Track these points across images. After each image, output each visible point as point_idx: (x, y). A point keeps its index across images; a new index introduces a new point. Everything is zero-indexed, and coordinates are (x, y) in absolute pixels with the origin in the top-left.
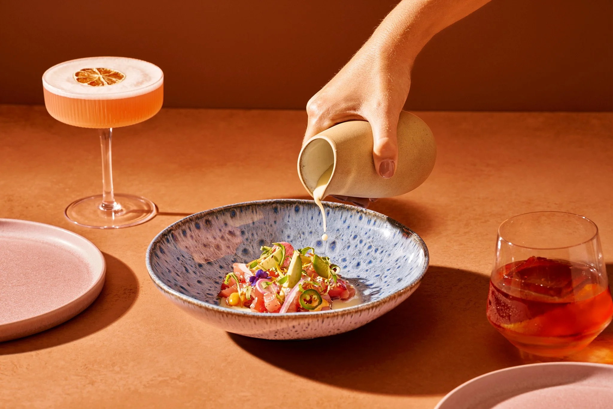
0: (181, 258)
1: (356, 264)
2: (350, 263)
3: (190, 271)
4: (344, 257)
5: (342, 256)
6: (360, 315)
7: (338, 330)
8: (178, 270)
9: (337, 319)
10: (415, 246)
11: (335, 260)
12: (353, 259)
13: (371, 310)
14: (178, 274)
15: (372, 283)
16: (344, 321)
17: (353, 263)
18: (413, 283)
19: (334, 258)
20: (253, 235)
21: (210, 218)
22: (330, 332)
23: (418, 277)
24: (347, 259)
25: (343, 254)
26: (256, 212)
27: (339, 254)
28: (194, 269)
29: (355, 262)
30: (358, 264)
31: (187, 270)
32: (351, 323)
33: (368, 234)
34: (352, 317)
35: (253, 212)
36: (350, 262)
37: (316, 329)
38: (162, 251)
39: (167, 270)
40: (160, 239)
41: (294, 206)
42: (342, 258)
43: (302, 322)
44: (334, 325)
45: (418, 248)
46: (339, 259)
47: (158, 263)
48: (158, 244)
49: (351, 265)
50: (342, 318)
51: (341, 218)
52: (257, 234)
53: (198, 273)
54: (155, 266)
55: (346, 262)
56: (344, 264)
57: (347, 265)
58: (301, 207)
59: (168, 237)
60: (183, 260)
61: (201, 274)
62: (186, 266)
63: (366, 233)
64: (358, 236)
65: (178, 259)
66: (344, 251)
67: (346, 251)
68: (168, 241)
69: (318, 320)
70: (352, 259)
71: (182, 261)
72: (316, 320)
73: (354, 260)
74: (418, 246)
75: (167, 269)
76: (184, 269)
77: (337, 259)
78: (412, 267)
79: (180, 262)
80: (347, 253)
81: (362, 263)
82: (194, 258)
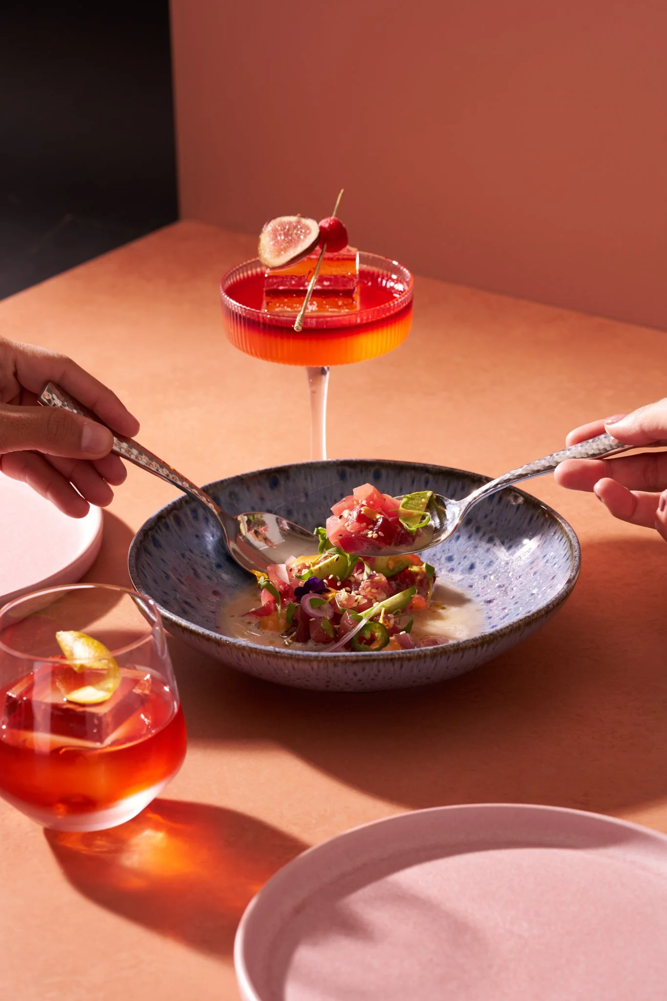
0: (188, 553)
1: (469, 566)
2: (459, 564)
3: (202, 575)
4: (450, 554)
5: (447, 551)
6: (462, 657)
7: (428, 678)
8: (182, 574)
9: (425, 662)
10: (561, 540)
11: (435, 559)
12: (465, 557)
13: (479, 648)
14: (182, 580)
15: (492, 599)
16: (436, 665)
17: (465, 565)
18: (550, 604)
19: (434, 555)
20: (305, 516)
21: (237, 490)
22: (414, 681)
23: (560, 593)
24: (455, 557)
25: (449, 550)
26: (312, 479)
27: (443, 549)
28: (208, 573)
29: (467, 563)
30: (472, 567)
31: (196, 573)
32: (447, 668)
33: (489, 518)
34: (448, 659)
35: (306, 479)
36: (458, 562)
37: (391, 678)
38: (157, 544)
39: (164, 575)
40: (153, 524)
41: (372, 470)
42: (446, 555)
43: (367, 666)
44: (420, 671)
45: (565, 543)
46: (441, 557)
47: (148, 564)
48: (150, 533)
49: (461, 568)
50: (433, 660)
51: (447, 491)
52: (312, 515)
53: (215, 579)
54: (142, 569)
55: (453, 563)
56: (450, 565)
57: (453, 568)
58: (384, 472)
59: (168, 521)
60: (190, 558)
61: (220, 580)
62: (195, 566)
63: (486, 516)
64: (474, 521)
65: (183, 556)
66: (450, 545)
67: (453, 545)
68: (167, 526)
69: (394, 664)
70: (463, 557)
71: (190, 560)
72: (391, 664)
73: (466, 559)
74: (565, 541)
75: (162, 573)
76: (192, 571)
77: (439, 557)
78: (554, 575)
79: (186, 561)
80: (455, 548)
81: (477, 565)
82: (208, 554)
